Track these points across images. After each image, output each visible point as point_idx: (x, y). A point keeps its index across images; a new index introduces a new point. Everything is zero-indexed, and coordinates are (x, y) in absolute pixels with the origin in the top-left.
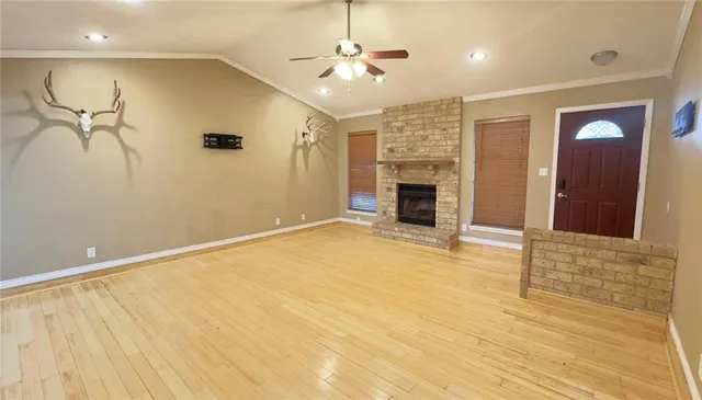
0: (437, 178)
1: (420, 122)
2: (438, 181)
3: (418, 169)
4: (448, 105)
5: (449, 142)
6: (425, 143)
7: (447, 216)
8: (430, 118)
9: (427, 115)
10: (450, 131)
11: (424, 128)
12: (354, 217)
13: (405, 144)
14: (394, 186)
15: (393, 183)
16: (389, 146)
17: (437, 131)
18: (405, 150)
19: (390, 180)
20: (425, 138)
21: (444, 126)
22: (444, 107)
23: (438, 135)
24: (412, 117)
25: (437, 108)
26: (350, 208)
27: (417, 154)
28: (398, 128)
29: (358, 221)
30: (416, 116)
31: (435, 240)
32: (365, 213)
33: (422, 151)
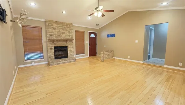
0: (68, 44)
1: (62, 28)
2: (68, 45)
3: (62, 42)
4: (70, 25)
5: (71, 35)
6: (63, 34)
7: (71, 54)
8: (65, 27)
9: (64, 26)
10: (71, 32)
11: (63, 30)
12: (31, 63)
13: (57, 34)
14: (53, 48)
15: (53, 46)
16: (50, 34)
17: (67, 31)
18: (57, 35)
19: (51, 46)
20: (63, 33)
21: (69, 30)
22: (69, 25)
23: (67, 33)
24: (59, 25)
25: (67, 25)
26: (25, 60)
27: (61, 37)
28: (53, 28)
29: (33, 64)
30: (60, 26)
31: (72, 60)
32: (37, 60)
33: (63, 37)
